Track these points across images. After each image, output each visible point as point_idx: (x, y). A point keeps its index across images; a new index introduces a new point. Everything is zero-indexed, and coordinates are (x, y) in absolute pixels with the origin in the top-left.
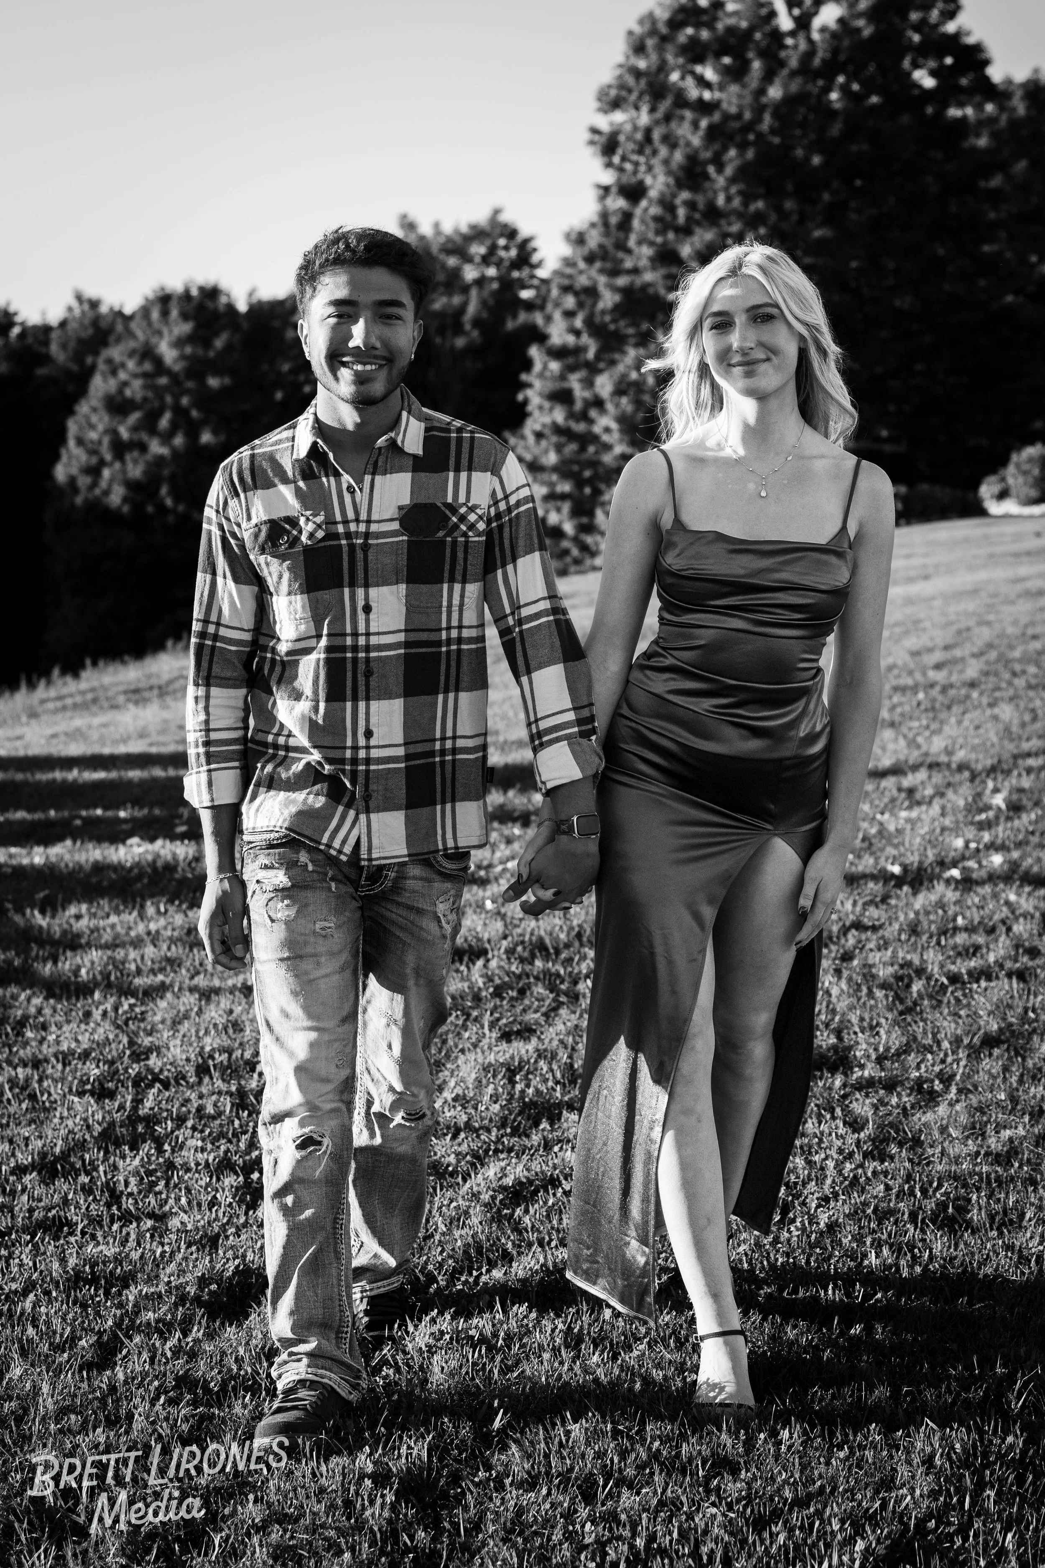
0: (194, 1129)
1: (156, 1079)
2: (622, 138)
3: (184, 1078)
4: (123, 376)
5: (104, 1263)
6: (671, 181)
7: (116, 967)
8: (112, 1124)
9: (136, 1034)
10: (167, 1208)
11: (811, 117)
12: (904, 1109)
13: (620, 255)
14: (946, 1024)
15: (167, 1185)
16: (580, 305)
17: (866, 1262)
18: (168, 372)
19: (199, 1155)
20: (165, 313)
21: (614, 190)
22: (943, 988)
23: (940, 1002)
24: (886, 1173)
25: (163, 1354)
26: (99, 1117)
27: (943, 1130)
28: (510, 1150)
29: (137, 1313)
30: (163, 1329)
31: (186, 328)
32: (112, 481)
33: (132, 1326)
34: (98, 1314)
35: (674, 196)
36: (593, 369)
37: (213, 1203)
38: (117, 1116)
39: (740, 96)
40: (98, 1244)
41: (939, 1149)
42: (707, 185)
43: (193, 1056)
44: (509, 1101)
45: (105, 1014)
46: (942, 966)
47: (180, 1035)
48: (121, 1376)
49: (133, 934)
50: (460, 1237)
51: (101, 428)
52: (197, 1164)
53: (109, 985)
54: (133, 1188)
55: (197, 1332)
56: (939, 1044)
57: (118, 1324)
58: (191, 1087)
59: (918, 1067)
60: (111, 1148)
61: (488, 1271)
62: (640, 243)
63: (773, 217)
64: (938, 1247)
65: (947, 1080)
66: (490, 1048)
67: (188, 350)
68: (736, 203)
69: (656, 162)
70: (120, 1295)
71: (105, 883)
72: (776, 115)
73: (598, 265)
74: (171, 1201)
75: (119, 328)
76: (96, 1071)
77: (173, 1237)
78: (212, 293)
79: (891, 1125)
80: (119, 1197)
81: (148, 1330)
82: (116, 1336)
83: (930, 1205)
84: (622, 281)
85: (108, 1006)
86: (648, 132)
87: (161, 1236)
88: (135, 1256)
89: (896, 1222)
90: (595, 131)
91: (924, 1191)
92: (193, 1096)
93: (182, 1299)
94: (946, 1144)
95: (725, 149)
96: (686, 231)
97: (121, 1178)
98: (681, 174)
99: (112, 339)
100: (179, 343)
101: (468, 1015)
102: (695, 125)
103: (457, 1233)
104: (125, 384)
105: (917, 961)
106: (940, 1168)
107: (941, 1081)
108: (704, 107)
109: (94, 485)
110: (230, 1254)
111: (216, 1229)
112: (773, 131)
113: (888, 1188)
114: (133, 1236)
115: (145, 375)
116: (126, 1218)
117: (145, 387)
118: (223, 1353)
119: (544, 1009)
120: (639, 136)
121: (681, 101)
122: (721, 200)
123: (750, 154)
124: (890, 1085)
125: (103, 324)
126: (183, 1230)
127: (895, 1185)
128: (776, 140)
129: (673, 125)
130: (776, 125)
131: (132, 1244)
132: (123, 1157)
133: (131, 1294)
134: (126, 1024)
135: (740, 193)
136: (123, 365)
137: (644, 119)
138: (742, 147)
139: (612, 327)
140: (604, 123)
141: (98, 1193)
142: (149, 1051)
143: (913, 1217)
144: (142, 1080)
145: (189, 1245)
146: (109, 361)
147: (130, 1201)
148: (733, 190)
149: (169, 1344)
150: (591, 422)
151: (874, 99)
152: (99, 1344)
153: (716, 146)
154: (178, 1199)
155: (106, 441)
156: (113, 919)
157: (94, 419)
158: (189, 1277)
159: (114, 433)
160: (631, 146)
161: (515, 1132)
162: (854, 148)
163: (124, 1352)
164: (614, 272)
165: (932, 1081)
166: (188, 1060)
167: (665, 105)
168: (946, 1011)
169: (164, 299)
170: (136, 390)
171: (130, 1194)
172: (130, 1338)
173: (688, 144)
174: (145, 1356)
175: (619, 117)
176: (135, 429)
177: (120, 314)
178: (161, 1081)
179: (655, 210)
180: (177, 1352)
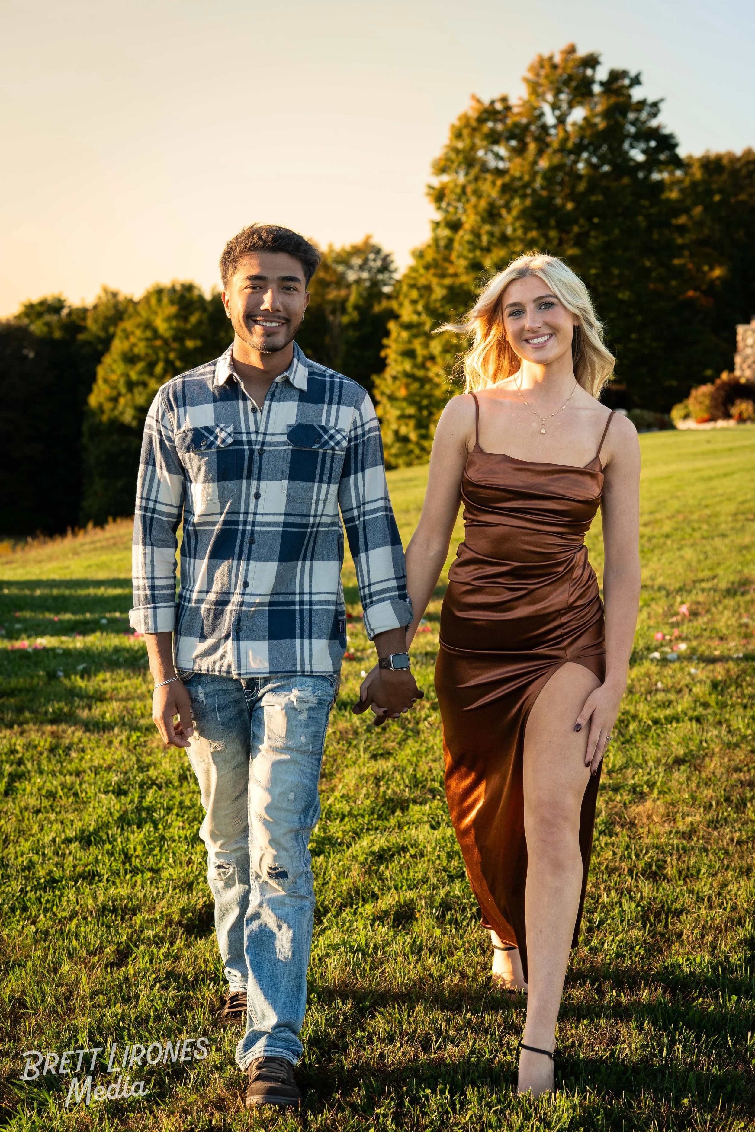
0: (178, 815)
1: (153, 783)
2: (447, 192)
3: (171, 783)
4: (133, 339)
5: (121, 900)
6: (478, 218)
7: (128, 713)
8: (126, 812)
9: (141, 755)
10: (160, 865)
11: (567, 179)
12: (625, 804)
13: (446, 265)
14: (651, 750)
15: (160, 850)
16: (421, 296)
17: (601, 901)
18: (161, 337)
19: (181, 832)
20: (160, 301)
21: (442, 224)
22: (649, 727)
23: (647, 736)
24: (613, 844)
25: (158, 957)
26: (118, 807)
27: (649, 817)
28: (377, 829)
29: (142, 932)
30: (158, 941)
31: (173, 310)
32: (125, 406)
33: (138, 940)
34: (117, 931)
35: (480, 228)
36: (429, 337)
37: (189, 862)
38: (129, 807)
39: (522, 166)
40: (117, 887)
41: (647, 829)
42: (501, 221)
43: (177, 769)
44: (376, 798)
45: (121, 742)
46: (648, 714)
47: (168, 756)
48: (132, 971)
49: (139, 691)
50: (345, 884)
51: (119, 372)
52: (180, 837)
53: (124, 724)
54: (139, 852)
55: (179, 943)
56: (646, 762)
57: (130, 939)
58: (176, 788)
59: (633, 777)
60: (125, 827)
61: (363, 905)
62: (458, 257)
63: (542, 241)
64: (646, 891)
65: (651, 785)
66: (364, 765)
67: (174, 323)
68: (519, 232)
69: (469, 206)
70: (131, 919)
71: (121, 660)
72: (545, 177)
73: (432, 271)
74: (163, 861)
75: (131, 309)
76: (116, 779)
77: (165, 883)
78: (189, 288)
79: (616, 814)
80: (130, 858)
81: (149, 941)
82: (128, 946)
83: (641, 864)
84: (447, 281)
85: (123, 737)
86: (464, 189)
87: (157, 883)
88: (140, 895)
89: (620, 875)
90: (431, 187)
91: (637, 856)
92: (177, 794)
93: (170, 923)
94: (651, 826)
95: (512, 198)
96: (488, 250)
97: (132, 846)
98: (485, 215)
99: (126, 316)
100: (168, 319)
101: (350, 743)
102: (494, 183)
103: (343, 881)
104: (134, 345)
105: (632, 711)
106: (647, 841)
107: (648, 786)
108: (499, 173)
109: (114, 408)
110: (200, 894)
111: (192, 879)
112: (543, 188)
113: (614, 853)
114: (139, 883)
115: (147, 339)
116: (135, 871)
117: (147, 347)
118: (196, 957)
119: (397, 740)
120: (458, 190)
121: (484, 169)
122: (509, 231)
123: (528, 202)
124: (616, 789)
125: (121, 307)
126: (170, 879)
127: (619, 852)
128: (544, 193)
129: (480, 183)
130: (545, 184)
131: (138, 887)
132: (133, 832)
133: (138, 920)
134: (135, 748)
135: (522, 226)
136: (133, 333)
137: (461, 179)
138: (524, 197)
139: (441, 310)
140: (437, 181)
141: (117, 856)
142: (149, 766)
143: (630, 872)
144: (145, 784)
145: (175, 888)
146: (124, 330)
147: (138, 860)
148: (518, 224)
149: (162, 951)
150: (427, 369)
151: (606, 168)
152: (118, 951)
153: (507, 197)
154: (167, 859)
155: (122, 381)
156: (127, 682)
157: (115, 367)
158: (174, 909)
159: (127, 375)
160: (453, 197)
161: (380, 817)
162: (593, 198)
163: (134, 956)
164: (443, 276)
165: (642, 786)
166: (174, 771)
167: (474, 171)
168: (651, 742)
169: (159, 292)
170: (141, 349)
171: (137, 856)
172: (137, 947)
173: (489, 196)
174: (147, 958)
175: (445, 178)
176: (141, 373)
177: (131, 301)
178: (156, 785)
179: (468, 237)
180: (167, 956)
